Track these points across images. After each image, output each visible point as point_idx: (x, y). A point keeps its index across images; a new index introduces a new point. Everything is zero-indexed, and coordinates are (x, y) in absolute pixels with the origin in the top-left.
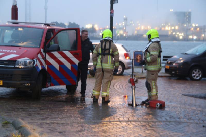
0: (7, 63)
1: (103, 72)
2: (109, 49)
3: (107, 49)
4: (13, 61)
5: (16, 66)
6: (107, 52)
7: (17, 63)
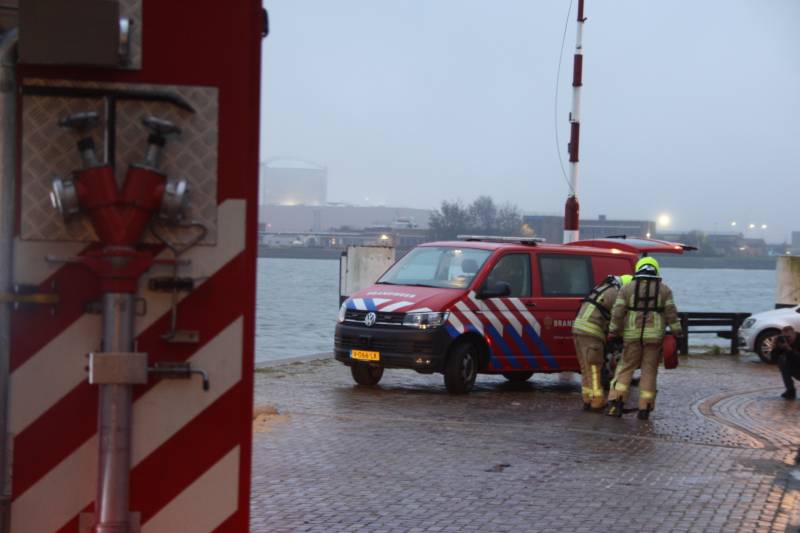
0: (388, 317)
1: (643, 346)
2: (655, 298)
3: (652, 299)
4: (399, 315)
5: (404, 324)
6: (651, 304)
7: (406, 317)
